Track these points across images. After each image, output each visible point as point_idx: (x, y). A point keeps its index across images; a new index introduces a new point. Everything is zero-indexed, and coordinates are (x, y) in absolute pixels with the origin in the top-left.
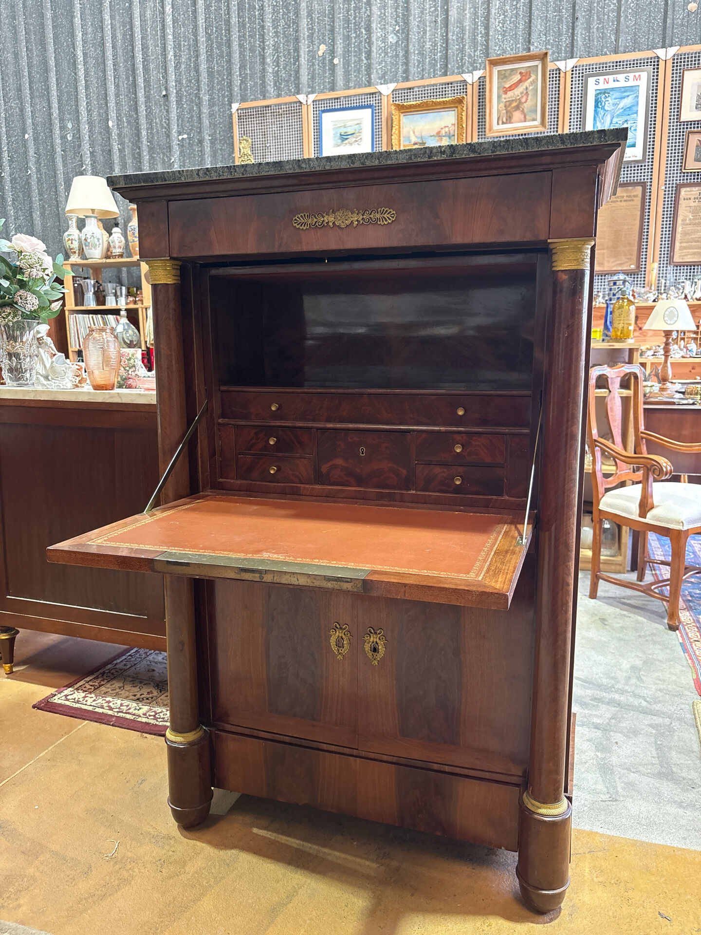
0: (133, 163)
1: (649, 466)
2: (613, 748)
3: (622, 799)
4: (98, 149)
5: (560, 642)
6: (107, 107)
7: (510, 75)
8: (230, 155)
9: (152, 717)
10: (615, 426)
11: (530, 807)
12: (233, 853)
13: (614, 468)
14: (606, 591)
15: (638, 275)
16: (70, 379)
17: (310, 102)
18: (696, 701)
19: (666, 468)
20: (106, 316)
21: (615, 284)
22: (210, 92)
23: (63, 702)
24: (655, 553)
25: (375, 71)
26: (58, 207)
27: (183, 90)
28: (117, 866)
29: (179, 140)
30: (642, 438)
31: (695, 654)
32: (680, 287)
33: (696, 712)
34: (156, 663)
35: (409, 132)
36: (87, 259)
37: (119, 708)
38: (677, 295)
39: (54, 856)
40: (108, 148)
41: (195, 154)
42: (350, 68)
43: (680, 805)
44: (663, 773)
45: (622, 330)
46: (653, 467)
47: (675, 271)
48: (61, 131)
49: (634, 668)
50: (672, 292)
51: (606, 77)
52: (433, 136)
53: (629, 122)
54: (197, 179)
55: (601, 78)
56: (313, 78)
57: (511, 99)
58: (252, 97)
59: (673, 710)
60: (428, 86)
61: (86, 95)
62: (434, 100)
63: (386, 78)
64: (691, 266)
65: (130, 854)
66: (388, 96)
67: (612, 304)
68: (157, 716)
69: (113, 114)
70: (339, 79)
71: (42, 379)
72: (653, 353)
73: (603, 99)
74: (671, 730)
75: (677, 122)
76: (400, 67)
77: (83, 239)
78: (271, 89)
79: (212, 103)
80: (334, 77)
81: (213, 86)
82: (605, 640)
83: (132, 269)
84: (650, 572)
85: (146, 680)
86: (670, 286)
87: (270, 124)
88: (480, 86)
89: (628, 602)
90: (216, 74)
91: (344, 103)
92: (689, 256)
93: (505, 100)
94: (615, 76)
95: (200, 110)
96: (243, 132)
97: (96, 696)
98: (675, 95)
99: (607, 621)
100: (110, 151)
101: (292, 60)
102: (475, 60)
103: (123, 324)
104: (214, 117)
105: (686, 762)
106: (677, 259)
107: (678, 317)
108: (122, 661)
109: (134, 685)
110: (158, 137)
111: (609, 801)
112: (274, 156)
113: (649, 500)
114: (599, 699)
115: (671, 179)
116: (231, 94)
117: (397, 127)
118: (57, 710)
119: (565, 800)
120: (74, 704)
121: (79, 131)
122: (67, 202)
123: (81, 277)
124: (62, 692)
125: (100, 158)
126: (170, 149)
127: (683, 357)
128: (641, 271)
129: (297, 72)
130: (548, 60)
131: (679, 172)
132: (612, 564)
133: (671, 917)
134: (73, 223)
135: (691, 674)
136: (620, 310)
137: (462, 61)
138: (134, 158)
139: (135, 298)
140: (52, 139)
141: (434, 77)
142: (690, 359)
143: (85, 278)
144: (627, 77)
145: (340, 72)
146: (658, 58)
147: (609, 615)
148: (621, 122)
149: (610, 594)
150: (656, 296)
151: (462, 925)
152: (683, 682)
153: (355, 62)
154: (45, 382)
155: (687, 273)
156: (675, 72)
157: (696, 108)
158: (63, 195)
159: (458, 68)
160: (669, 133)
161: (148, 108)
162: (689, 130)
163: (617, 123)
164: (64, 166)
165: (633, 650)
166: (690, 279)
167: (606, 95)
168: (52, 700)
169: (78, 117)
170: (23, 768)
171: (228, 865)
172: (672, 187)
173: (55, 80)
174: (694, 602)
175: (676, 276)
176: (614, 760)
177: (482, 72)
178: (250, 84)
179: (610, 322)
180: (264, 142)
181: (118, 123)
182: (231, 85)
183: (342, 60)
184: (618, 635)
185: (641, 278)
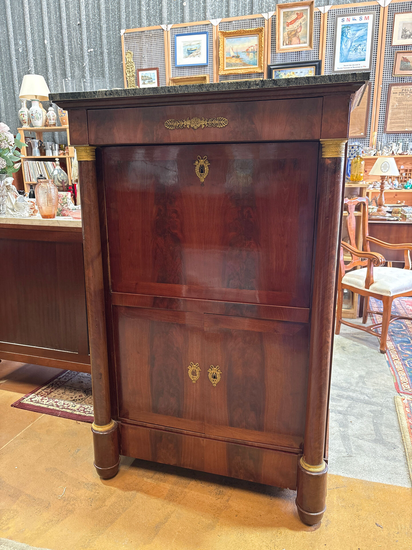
0: (60, 66)
1: (371, 259)
2: (349, 425)
3: (354, 456)
4: (38, 57)
5: (323, 376)
6: (44, 31)
7: (291, 15)
8: (120, 62)
9: (82, 411)
10: (351, 234)
11: (304, 467)
12: (132, 493)
13: (351, 258)
14: (345, 330)
15: (365, 139)
16: (28, 211)
17: (169, 29)
18: (396, 396)
19: (381, 260)
20: (46, 162)
21: (353, 148)
22: (107, 22)
23: (29, 403)
24: (373, 306)
25: (208, 10)
26: (14, 93)
27: (90, 21)
28: (65, 502)
29: (88, 52)
30: (367, 241)
31: (395, 368)
32: (390, 146)
33: (396, 403)
34: (83, 377)
35: (230, 49)
36: (33, 127)
37: (63, 406)
38: (388, 151)
39: (28, 497)
40: (45, 57)
41: (98, 61)
42: (193, 8)
43: (387, 459)
44: (378, 440)
45: (356, 176)
46: (374, 260)
47: (387, 137)
48: (15, 46)
49: (361, 377)
50: (385, 150)
51: (349, 17)
52: (244, 52)
53: (362, 45)
54: (105, 97)
55: (346, 18)
56: (170, 14)
57: (291, 30)
58: (133, 26)
59: (383, 402)
60: (241, 20)
61: (30, 24)
62: (245, 30)
63: (216, 15)
64: (396, 134)
65: (72, 495)
66: (216, 26)
67: (351, 160)
68: (85, 410)
69: (47, 36)
70: (186, 15)
71: (10, 211)
72: (373, 187)
73: (346, 31)
74: (382, 414)
75: (390, 46)
76: (224, 8)
77: (31, 114)
78: (144, 21)
79: (108, 30)
80: (183, 14)
81: (109, 18)
82: (344, 359)
83: (61, 133)
84: (370, 318)
85: (78, 388)
86: (384, 146)
87: (145, 43)
88: (272, 21)
89: (358, 336)
90: (110, 11)
91: (189, 30)
92: (395, 128)
93: (288, 30)
94: (354, 17)
95: (101, 34)
96: (128, 48)
97: (49, 398)
98: (389, 29)
99: (345, 348)
100: (46, 59)
101: (158, 3)
102: (269, 5)
103: (58, 170)
104: (110, 38)
105: (390, 433)
106: (388, 130)
107: (389, 168)
108: (63, 377)
109: (71, 391)
110: (75, 50)
111: (347, 457)
112: (147, 63)
113: (371, 279)
114: (341, 396)
115: (386, 81)
116: (120, 24)
117: (222, 46)
118: (26, 407)
119: (324, 463)
120: (36, 403)
121: (26, 46)
122: (20, 90)
123: (30, 138)
124: (28, 396)
125: (40, 63)
126: (83, 58)
127: (390, 189)
128: (367, 137)
129: (161, 10)
130: (314, 6)
131: (391, 76)
132: (348, 313)
133: (383, 526)
134: (24, 104)
135: (393, 380)
136: (356, 164)
137: (261, 5)
138: (61, 63)
139: (64, 151)
140: (10, 51)
141: (245, 15)
142: (395, 190)
143: (33, 138)
144: (361, 18)
145: (187, 11)
146: (380, 5)
147: (347, 345)
148: (357, 45)
149: (347, 332)
150: (375, 152)
151: (265, 533)
152: (389, 385)
153: (196, 5)
154: (12, 213)
155: (394, 138)
156: (390, 14)
157: (402, 37)
158: (17, 86)
159: (259, 10)
160: (385, 53)
161: (69, 32)
162: (397, 51)
163: (354, 46)
164: (17, 68)
165: (360, 365)
166: (395, 142)
167: (348, 28)
168: (22, 402)
169: (26, 37)
170: (7, 444)
171: (130, 500)
172: (387, 86)
173: (10, 13)
174: (395, 336)
175: (387, 140)
176: (350, 432)
177: (274, 12)
178: (131, 17)
179: (350, 171)
180: (141, 54)
181: (50, 41)
182: (120, 18)
183: (188, 3)
184: (352, 357)
185: (367, 141)
